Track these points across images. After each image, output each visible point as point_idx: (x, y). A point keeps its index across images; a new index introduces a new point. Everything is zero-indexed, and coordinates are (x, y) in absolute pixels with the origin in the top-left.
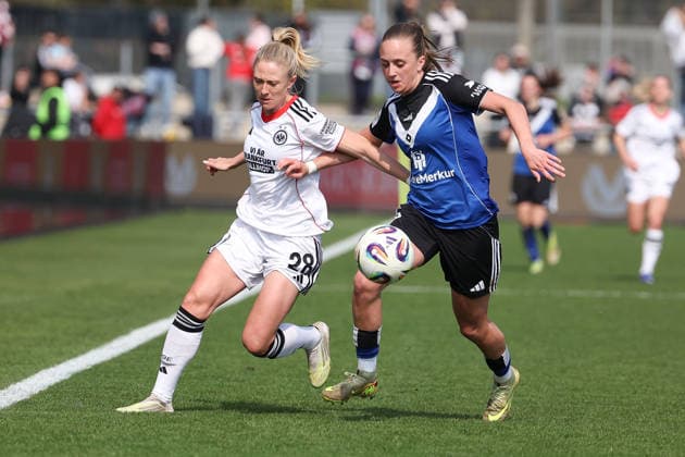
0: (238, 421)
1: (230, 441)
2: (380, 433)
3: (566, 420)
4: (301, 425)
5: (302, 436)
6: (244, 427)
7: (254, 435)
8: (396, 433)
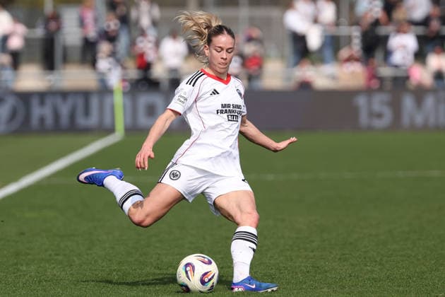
0: (14, 267)
1: (10, 279)
2: (104, 270)
3: (222, 258)
4: (54, 268)
5: (55, 275)
6: (18, 270)
7: (24, 275)
8: (115, 270)
